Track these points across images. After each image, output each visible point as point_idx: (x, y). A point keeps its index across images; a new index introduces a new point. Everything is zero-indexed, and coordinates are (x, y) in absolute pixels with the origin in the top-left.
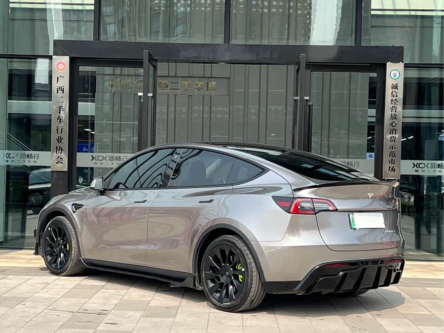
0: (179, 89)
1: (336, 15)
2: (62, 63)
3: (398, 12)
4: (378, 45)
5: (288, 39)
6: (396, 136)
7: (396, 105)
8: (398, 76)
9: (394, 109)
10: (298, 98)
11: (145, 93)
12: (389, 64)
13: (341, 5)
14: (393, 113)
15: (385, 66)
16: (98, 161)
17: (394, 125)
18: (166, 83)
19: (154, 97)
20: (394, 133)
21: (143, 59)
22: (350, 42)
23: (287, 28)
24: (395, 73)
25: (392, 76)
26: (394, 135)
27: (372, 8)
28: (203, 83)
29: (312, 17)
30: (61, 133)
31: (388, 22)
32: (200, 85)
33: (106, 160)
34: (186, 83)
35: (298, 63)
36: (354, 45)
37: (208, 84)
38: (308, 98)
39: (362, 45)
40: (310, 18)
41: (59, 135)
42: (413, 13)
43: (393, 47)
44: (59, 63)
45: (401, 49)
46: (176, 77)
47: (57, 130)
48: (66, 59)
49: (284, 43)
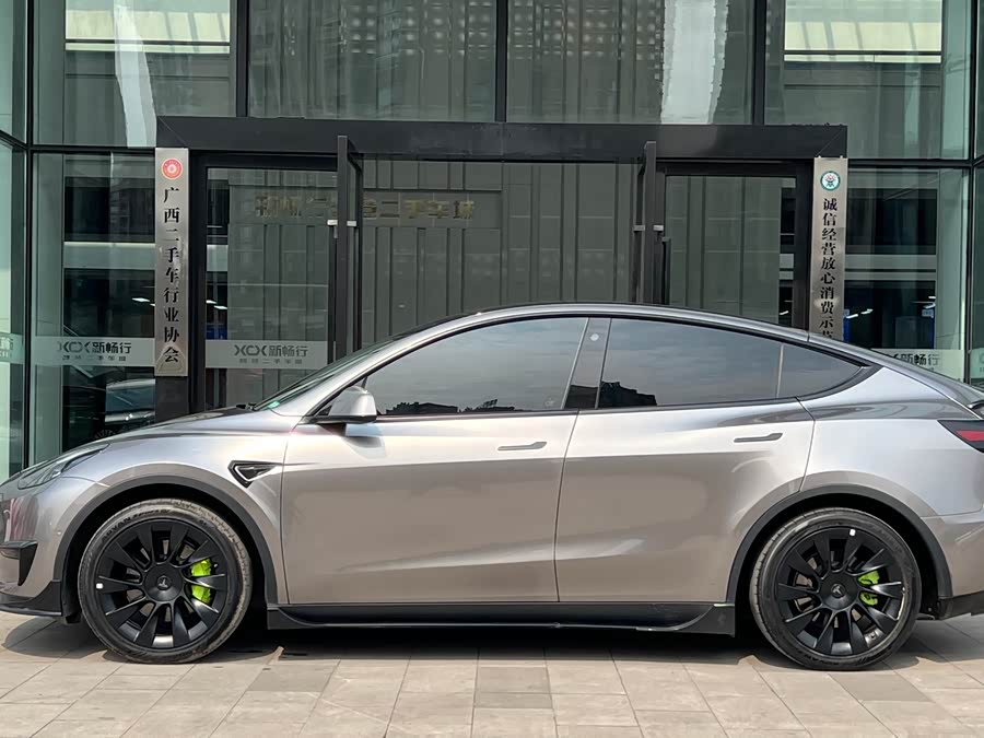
0: (398, 216)
1: (714, 63)
2: (175, 162)
3: (838, 56)
4: (797, 124)
5: (617, 111)
6: (835, 301)
7: (833, 242)
8: (835, 183)
9: (829, 248)
10: (642, 228)
11: (342, 221)
12: (818, 160)
13: (723, 43)
14: (828, 257)
15: (810, 164)
16: (247, 356)
17: (828, 280)
18: (371, 204)
19: (359, 228)
20: (829, 296)
21: (336, 154)
22: (742, 118)
23: (614, 89)
24: (830, 179)
25: (825, 183)
26: (829, 300)
27: (786, 49)
28: (447, 203)
29: (665, 67)
30: (175, 301)
31: (819, 77)
32: (440, 207)
33: (264, 354)
34: (414, 202)
35: (642, 160)
36: (749, 123)
37: (457, 204)
38: (661, 228)
39: (766, 123)
40: (661, 70)
41: (171, 304)
42: (868, 59)
43: (827, 126)
44: (168, 163)
45: (842, 130)
46: (392, 190)
47: (167, 295)
48: (182, 155)
49: (609, 120)
